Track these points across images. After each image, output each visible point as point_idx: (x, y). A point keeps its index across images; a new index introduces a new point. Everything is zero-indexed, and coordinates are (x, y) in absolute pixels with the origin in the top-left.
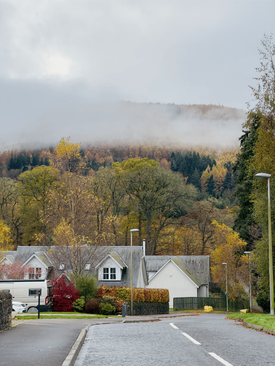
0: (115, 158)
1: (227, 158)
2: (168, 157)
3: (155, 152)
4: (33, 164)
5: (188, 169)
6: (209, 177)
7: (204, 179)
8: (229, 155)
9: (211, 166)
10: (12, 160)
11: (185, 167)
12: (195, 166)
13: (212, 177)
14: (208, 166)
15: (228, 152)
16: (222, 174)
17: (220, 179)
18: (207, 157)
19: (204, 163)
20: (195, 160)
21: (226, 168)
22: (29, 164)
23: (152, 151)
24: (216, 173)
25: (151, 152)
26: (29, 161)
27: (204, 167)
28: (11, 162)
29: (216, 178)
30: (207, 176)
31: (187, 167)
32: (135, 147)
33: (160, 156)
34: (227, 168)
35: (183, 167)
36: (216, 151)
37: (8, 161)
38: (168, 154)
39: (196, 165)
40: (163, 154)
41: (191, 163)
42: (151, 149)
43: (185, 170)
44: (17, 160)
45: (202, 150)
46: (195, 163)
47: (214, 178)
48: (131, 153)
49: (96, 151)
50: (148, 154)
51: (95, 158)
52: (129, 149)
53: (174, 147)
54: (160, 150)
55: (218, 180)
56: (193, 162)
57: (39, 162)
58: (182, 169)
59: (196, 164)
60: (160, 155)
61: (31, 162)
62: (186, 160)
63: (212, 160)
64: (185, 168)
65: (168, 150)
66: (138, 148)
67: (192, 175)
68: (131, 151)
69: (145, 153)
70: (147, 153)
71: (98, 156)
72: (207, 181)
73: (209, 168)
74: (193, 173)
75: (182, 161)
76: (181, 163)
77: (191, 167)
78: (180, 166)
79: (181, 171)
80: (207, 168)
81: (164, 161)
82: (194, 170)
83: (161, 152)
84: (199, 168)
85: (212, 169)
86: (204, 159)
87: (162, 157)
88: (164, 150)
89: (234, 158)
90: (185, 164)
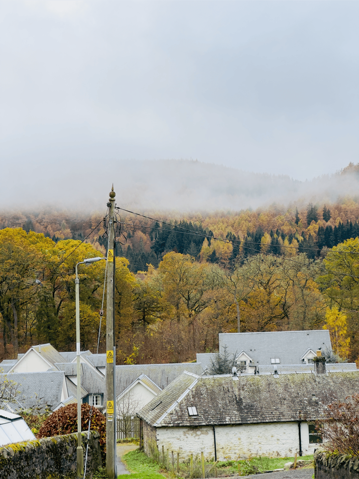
0: (73, 231)
1: (220, 228)
2: (142, 229)
3: (125, 223)
5: (178, 244)
6: (211, 253)
7: (204, 256)
8: (221, 224)
9: (209, 239)
11: (175, 241)
12: (188, 239)
13: (214, 253)
14: (206, 239)
15: (219, 221)
16: (228, 249)
17: (226, 255)
24: (219, 248)
27: (199, 241)
29: (220, 254)
30: (208, 252)
31: (177, 241)
32: (99, 217)
33: (131, 228)
34: (231, 241)
35: (172, 241)
36: (202, 220)
38: (142, 225)
40: (136, 224)
41: (183, 235)
43: (174, 244)
47: (217, 255)
48: (93, 224)
49: (47, 222)
51: (48, 232)
52: (90, 219)
54: (132, 220)
55: (223, 257)
58: (171, 243)
60: (132, 226)
62: (175, 231)
63: (207, 232)
67: (186, 251)
68: (93, 221)
71: (51, 229)
72: (208, 259)
73: (206, 242)
74: (187, 249)
75: (169, 233)
76: (168, 235)
77: (182, 240)
78: (169, 240)
79: (170, 246)
80: (204, 242)
81: (139, 234)
82: (189, 245)
83: (133, 222)
84: (195, 242)
85: (211, 242)
86: (197, 230)
87: (135, 229)
88: (136, 219)
89: (230, 227)
90: (175, 238)
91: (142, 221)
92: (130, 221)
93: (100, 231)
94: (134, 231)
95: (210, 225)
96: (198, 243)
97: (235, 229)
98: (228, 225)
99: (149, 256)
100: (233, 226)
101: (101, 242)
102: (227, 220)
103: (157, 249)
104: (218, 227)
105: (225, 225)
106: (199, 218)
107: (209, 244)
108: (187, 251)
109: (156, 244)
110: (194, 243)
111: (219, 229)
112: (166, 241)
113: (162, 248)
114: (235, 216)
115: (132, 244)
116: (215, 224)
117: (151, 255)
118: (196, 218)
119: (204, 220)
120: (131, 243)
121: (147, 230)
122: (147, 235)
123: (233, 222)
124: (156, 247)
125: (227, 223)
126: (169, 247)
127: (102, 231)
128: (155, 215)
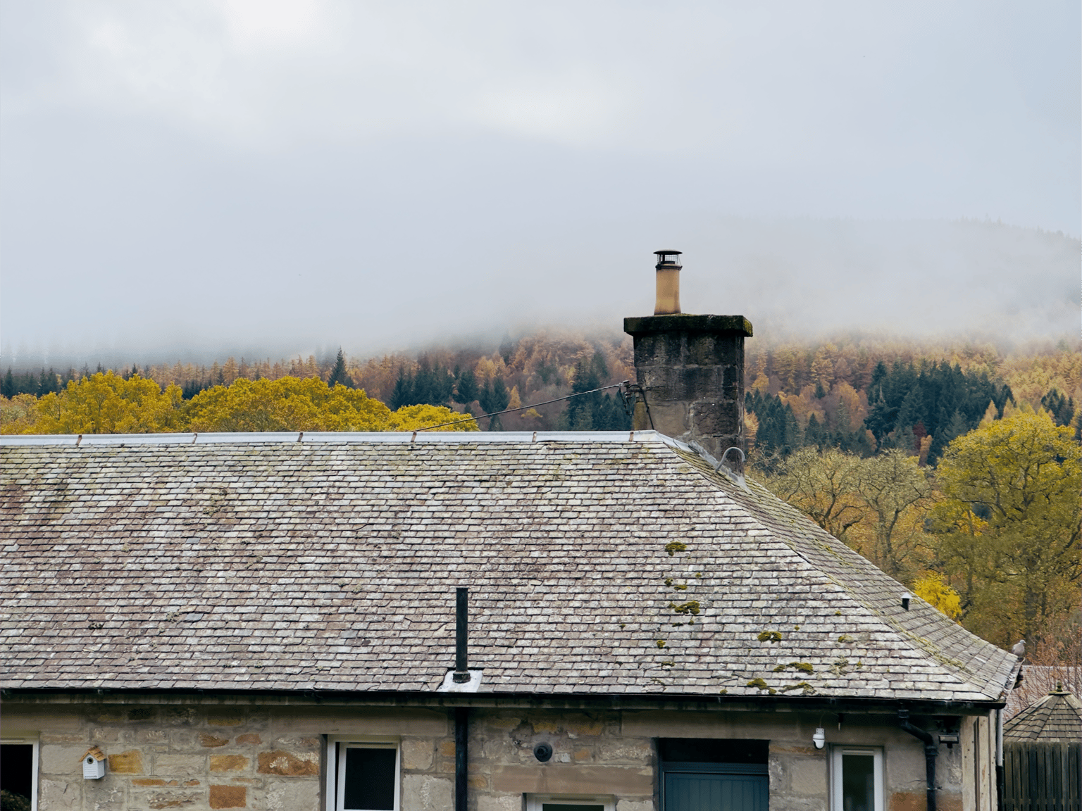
1: (1036, 380)
2: (853, 378)
3: (814, 364)
4: (460, 396)
5: (927, 413)
8: (1041, 370)
9: (1000, 405)
10: (400, 384)
11: (920, 408)
12: (950, 404)
14: (992, 405)
15: (1036, 362)
18: (982, 378)
19: (974, 395)
20: (949, 386)
21: (1051, 412)
22: (450, 397)
23: (805, 360)
25: (802, 361)
26: (450, 387)
27: (977, 407)
28: (400, 391)
31: (924, 408)
33: (829, 374)
34: (1052, 410)
35: (912, 406)
36: (997, 360)
37: (386, 387)
38: (852, 369)
39: (955, 400)
40: (839, 368)
41: (938, 394)
42: (801, 354)
43: (918, 415)
44: (417, 386)
45: (956, 357)
46: (950, 394)
50: (793, 368)
53: (869, 348)
54: (830, 357)
56: (944, 391)
57: (477, 390)
58: (910, 412)
59: (951, 397)
60: (831, 371)
61: (456, 392)
62: (921, 385)
63: (998, 388)
64: (919, 410)
65: (852, 355)
66: (763, 351)
67: (943, 431)
69: (785, 366)
70: (789, 365)
73: (992, 410)
74: (946, 425)
75: (907, 388)
76: (905, 394)
77: (937, 406)
78: (904, 405)
79: (908, 419)
80: (987, 411)
81: (845, 389)
82: (950, 416)
83: (832, 362)
84: (965, 409)
85: (1005, 411)
86: (975, 384)
87: (836, 378)
88: (840, 356)
89: (1060, 379)
90: (919, 399)
91: (854, 360)
92: (825, 358)
93: (756, 382)
94: (832, 383)
95: (1013, 372)
96: (974, 414)
97: (1071, 383)
98: (1056, 374)
99: (852, 440)
100: (1067, 376)
101: (750, 406)
102: (1054, 360)
103: (879, 425)
104: (1032, 376)
105: (1050, 371)
106: (990, 355)
107: (1000, 416)
108: (946, 430)
109: (876, 414)
110: (963, 414)
111: (1033, 382)
112: (900, 407)
113: (891, 423)
114: (1076, 352)
115: (824, 412)
116: (1025, 370)
117: (857, 439)
118: (982, 355)
119: (1002, 362)
120: (823, 409)
121: (864, 380)
122: (862, 391)
123: (1068, 366)
124: (875, 419)
125: (1054, 367)
126: (905, 420)
127: (762, 381)
128: (885, 347)
